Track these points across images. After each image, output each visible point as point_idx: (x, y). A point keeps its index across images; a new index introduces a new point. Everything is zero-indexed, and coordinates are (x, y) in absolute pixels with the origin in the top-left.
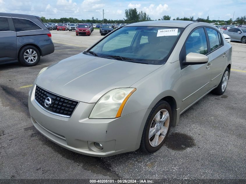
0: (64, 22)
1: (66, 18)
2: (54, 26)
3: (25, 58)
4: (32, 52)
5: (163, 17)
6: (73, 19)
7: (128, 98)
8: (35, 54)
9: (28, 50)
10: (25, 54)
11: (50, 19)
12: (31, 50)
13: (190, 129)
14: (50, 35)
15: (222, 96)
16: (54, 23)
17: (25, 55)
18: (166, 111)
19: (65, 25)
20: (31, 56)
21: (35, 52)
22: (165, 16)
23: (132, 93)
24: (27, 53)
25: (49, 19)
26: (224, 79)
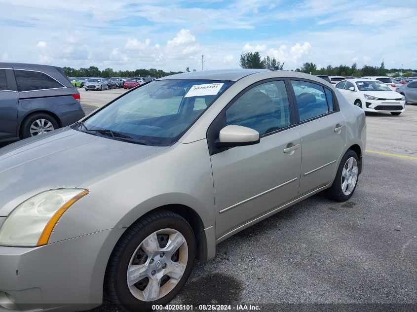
0: (139, 75)
1: (144, 69)
2: (120, 82)
3: (32, 133)
4: (46, 124)
5: (304, 65)
6: (156, 72)
7: (65, 208)
8: (49, 127)
9: (38, 121)
10: (32, 126)
11: (120, 72)
12: (43, 121)
13: (248, 266)
14: (77, 96)
15: (345, 203)
16: (120, 78)
17: (32, 129)
18: (176, 232)
19: (138, 81)
20: (43, 130)
21: (50, 124)
22: (307, 64)
23: (77, 198)
24: (36, 125)
25: (118, 71)
26: (345, 172)
